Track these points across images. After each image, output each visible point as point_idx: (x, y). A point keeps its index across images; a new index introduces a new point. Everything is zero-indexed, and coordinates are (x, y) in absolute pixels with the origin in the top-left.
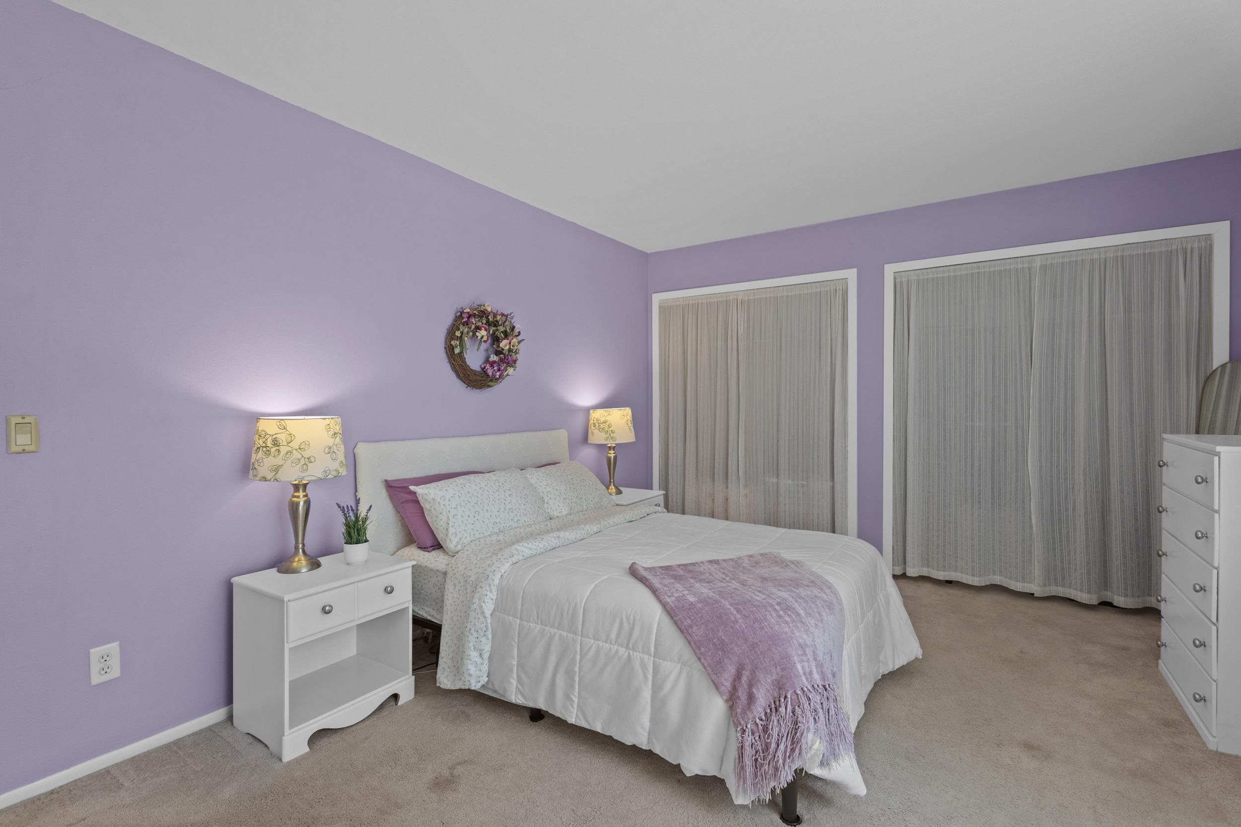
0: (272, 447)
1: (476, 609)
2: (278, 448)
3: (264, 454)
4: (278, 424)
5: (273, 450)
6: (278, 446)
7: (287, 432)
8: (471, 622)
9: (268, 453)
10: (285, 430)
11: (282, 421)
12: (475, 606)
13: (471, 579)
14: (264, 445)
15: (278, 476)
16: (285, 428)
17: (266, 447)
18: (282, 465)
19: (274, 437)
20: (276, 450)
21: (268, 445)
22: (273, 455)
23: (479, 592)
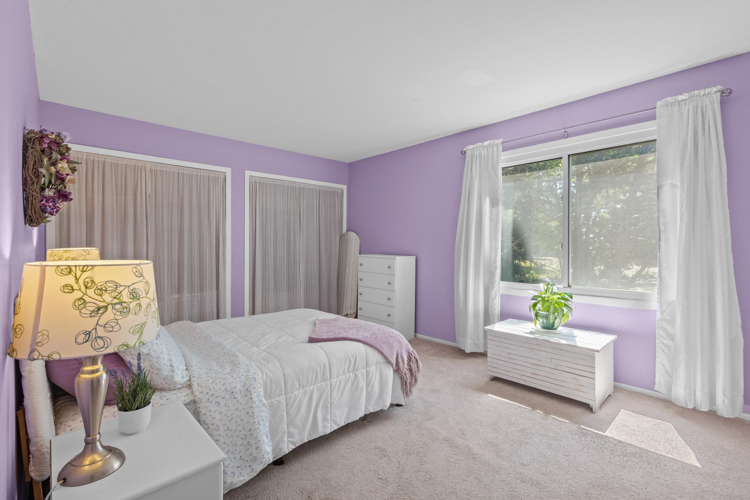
0: (131, 302)
1: (258, 405)
2: (138, 302)
3: (118, 313)
4: (134, 270)
5: (132, 305)
6: (138, 299)
7: (144, 280)
8: (257, 416)
9: (126, 311)
10: (142, 278)
11: (138, 267)
12: (257, 403)
13: (238, 388)
14: (116, 301)
15: (143, 338)
16: (142, 276)
17: (121, 303)
18: (145, 323)
19: (131, 288)
20: (136, 305)
21: (123, 300)
22: (133, 313)
23: (254, 392)
